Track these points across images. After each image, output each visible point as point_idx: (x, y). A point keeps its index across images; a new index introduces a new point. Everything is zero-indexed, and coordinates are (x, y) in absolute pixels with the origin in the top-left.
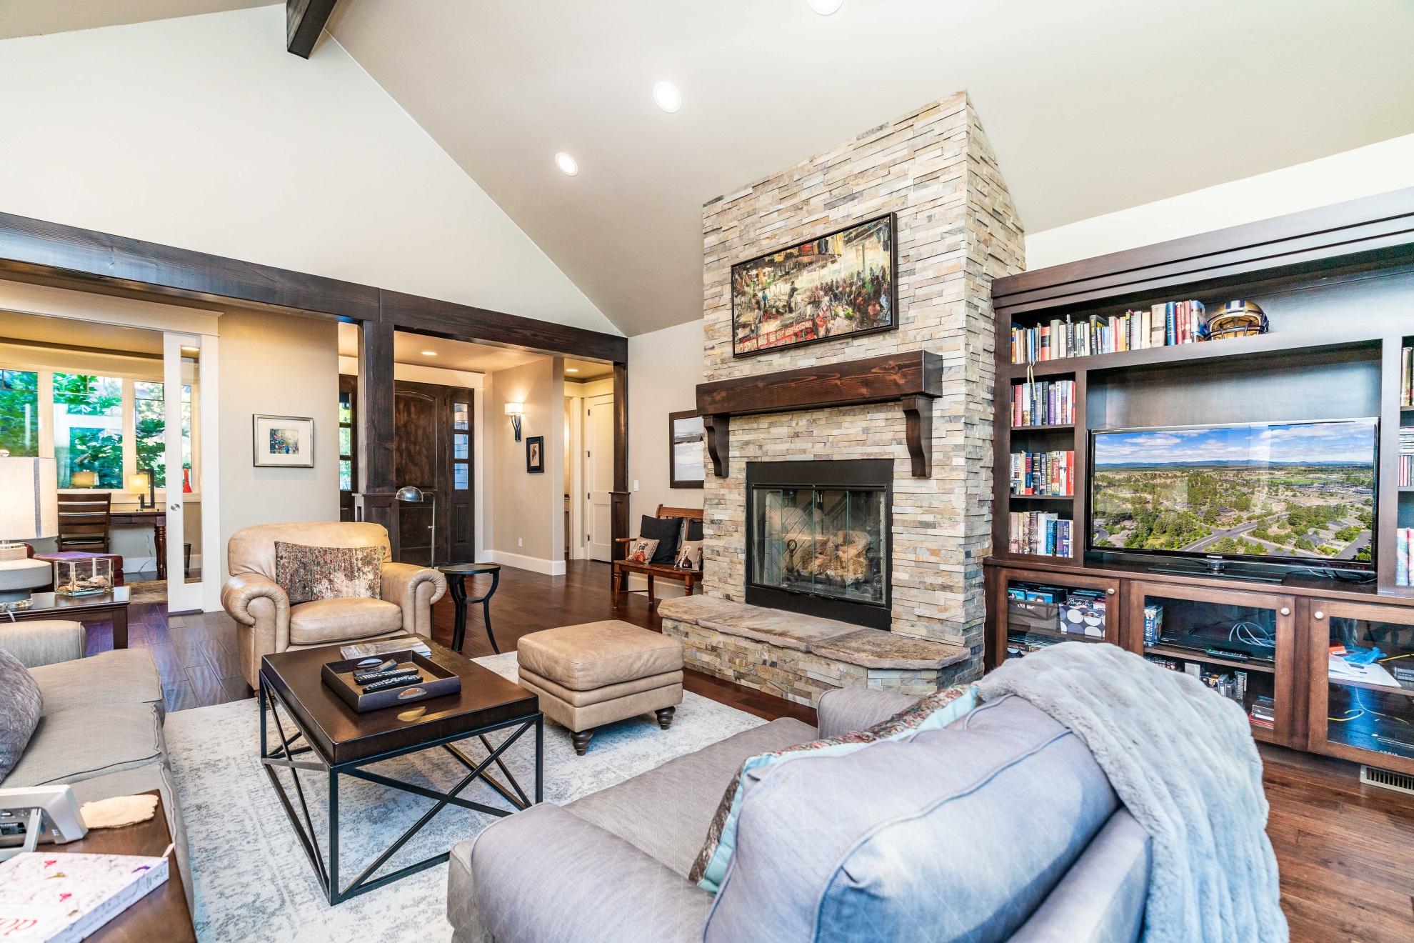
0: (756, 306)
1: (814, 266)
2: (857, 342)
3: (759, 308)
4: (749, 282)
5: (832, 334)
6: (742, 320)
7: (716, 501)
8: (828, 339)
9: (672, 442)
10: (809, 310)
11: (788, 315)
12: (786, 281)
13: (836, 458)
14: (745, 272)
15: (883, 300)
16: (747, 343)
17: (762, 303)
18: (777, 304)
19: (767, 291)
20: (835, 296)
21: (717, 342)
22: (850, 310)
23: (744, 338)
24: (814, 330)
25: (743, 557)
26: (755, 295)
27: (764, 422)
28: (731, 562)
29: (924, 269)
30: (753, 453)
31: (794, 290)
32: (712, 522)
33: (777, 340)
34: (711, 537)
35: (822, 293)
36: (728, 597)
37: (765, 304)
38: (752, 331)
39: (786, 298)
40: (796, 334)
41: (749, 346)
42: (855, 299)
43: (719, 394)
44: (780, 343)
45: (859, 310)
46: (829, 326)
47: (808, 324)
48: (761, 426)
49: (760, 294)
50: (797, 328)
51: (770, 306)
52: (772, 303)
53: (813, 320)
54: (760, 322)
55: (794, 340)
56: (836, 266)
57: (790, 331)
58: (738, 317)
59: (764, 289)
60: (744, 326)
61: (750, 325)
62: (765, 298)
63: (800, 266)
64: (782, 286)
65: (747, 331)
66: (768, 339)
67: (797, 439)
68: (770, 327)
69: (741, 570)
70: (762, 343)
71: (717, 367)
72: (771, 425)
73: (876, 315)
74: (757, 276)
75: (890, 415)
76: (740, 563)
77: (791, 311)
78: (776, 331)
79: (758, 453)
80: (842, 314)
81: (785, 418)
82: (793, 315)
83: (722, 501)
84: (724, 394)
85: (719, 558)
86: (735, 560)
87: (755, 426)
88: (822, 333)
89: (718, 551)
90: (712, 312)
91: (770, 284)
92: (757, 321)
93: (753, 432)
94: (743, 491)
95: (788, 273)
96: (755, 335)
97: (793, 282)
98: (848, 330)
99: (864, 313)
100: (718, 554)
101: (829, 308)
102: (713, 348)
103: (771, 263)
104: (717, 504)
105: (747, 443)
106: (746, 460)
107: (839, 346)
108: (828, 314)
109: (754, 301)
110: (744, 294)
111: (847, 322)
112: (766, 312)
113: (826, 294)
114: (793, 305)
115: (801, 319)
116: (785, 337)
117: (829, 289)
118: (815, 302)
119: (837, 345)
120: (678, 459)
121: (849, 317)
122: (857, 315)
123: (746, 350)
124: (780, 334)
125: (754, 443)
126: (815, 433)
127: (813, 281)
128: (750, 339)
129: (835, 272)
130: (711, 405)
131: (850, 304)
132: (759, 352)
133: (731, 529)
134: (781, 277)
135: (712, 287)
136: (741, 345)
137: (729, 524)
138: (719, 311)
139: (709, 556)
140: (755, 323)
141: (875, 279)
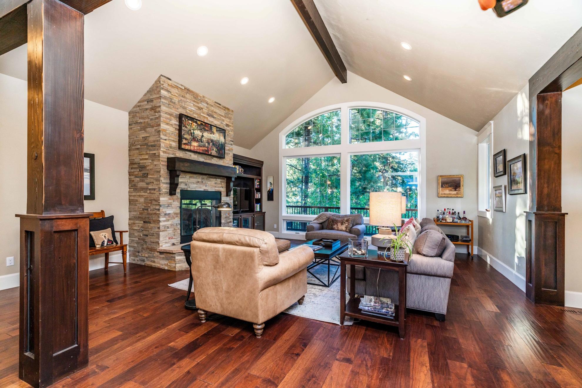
0: (190, 134)
1: (209, 132)
2: (215, 159)
3: (192, 135)
4: (188, 124)
5: (212, 154)
6: (185, 136)
7: (167, 205)
8: (211, 155)
10: (207, 144)
11: (200, 143)
12: (201, 132)
13: (209, 190)
14: (187, 120)
15: (223, 151)
16: (186, 146)
17: (193, 134)
18: (198, 137)
19: (195, 131)
20: (213, 144)
21: (168, 138)
22: (216, 150)
23: (185, 143)
24: (208, 151)
26: (190, 130)
28: (174, 230)
30: (183, 186)
31: (203, 136)
32: (166, 214)
33: (197, 149)
34: (164, 221)
35: (210, 141)
36: (174, 244)
38: (189, 143)
39: (200, 137)
40: (203, 150)
41: (187, 147)
44: (198, 151)
47: (206, 149)
48: (187, 177)
49: (192, 131)
50: (203, 148)
51: (195, 137)
52: (196, 136)
54: (192, 141)
55: (201, 152)
56: (214, 136)
57: (201, 148)
58: (183, 134)
59: (193, 130)
60: (186, 139)
61: (188, 140)
62: (194, 133)
63: (206, 130)
64: (200, 132)
66: (194, 148)
67: (198, 183)
68: (195, 144)
69: (179, 231)
70: (192, 148)
71: (167, 149)
72: (190, 177)
73: (222, 154)
74: (191, 124)
76: (179, 229)
77: (202, 142)
78: (197, 146)
79: (186, 187)
80: (215, 150)
81: (195, 176)
83: (170, 205)
85: (168, 229)
86: (177, 228)
87: (185, 177)
89: (168, 227)
90: (165, 124)
91: (196, 129)
92: (191, 140)
93: (183, 179)
94: (179, 200)
95: (201, 129)
96: (189, 144)
97: (203, 133)
98: (216, 155)
99: (219, 152)
100: (168, 228)
101: (212, 147)
102: (166, 140)
103: (196, 123)
104: (167, 207)
105: (181, 183)
106: (181, 189)
107: (210, 158)
109: (190, 132)
110: (186, 127)
111: (215, 153)
112: (194, 138)
114: (202, 140)
115: (204, 146)
117: (212, 141)
118: (209, 144)
119: (210, 157)
121: (216, 151)
125: (184, 183)
126: (204, 182)
127: (208, 136)
128: (188, 145)
129: (214, 137)
130: (182, 167)
131: (217, 148)
132: (190, 151)
133: (175, 216)
134: (199, 129)
135: (166, 113)
136: (184, 146)
137: (173, 214)
138: (169, 125)
139: (163, 230)
140: (190, 140)
141: (222, 144)
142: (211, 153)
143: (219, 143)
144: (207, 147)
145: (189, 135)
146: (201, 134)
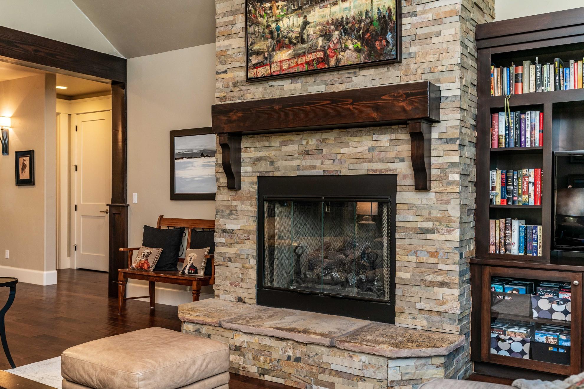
0: (270, 36)
2: (364, 72)
3: (273, 38)
4: (262, 13)
5: (342, 63)
6: (256, 47)
7: (228, 212)
8: (338, 68)
9: (173, 157)
10: (321, 42)
11: (300, 46)
12: (299, 15)
13: (343, 173)
14: (258, 5)
15: (389, 37)
16: (260, 69)
17: (276, 33)
18: (290, 35)
19: (280, 23)
20: (345, 31)
21: (229, 66)
22: (359, 44)
23: (257, 64)
24: (325, 59)
25: (254, 262)
26: (268, 26)
27: (276, 141)
28: (243, 267)
29: (424, 12)
30: (264, 168)
31: (306, 23)
32: (224, 231)
33: (290, 67)
34: (223, 245)
35: (332, 27)
36: (240, 300)
37: (278, 35)
38: (266, 58)
39: (298, 30)
40: (308, 63)
41: (262, 72)
42: (364, 34)
43: (235, 114)
44: (293, 70)
45: (367, 44)
46: (340, 57)
47: (320, 55)
48: (273, 144)
49: (274, 25)
50: (309, 58)
51: (283, 37)
52: (285, 33)
53: (324, 51)
54: (273, 50)
55: (306, 68)
56: (346, 4)
57: (302, 60)
58: (252, 44)
59: (277, 21)
60: (258, 53)
61: (263, 52)
62: (278, 29)
63: (313, 3)
64: (295, 19)
65: (260, 58)
66: (281, 66)
67: (307, 156)
68: (283, 55)
69: (253, 274)
70: (275, 69)
71: (229, 90)
72: (283, 143)
73: (383, 49)
74: (271, 8)
75: (393, 137)
76: (252, 268)
77: (303, 42)
78: (289, 60)
79: (270, 169)
80: (351, 46)
81: (295, 138)
82: (305, 46)
83: (234, 212)
84: (240, 114)
85: (230, 264)
86: (247, 265)
87: (267, 144)
88: (332, 62)
89: (230, 258)
90: (224, 39)
91: (283, 16)
92: (270, 49)
93: (264, 149)
94: (254, 202)
95: (300, 8)
96: (268, 62)
97: (305, 17)
98: (357, 61)
99: (372, 47)
100: (230, 260)
101: (339, 41)
102: (225, 72)
104: (229, 215)
105: (259, 159)
106: (258, 174)
107: (347, 75)
108: (339, 46)
109: (267, 31)
110: (258, 24)
111: (355, 54)
112: (279, 41)
113: (337, 29)
114: (305, 36)
115: (313, 49)
116: (297, 65)
117: (339, 24)
118: (326, 35)
119: (345, 74)
120: (179, 173)
121: (357, 50)
122: (366, 49)
123: (260, 75)
124: (293, 62)
125: (266, 160)
126: (324, 151)
127: (325, 16)
128: (263, 65)
129: (345, 9)
130: (225, 123)
131: (358, 38)
132: (272, 77)
133: (243, 238)
134: (294, 11)
135: (224, 16)
136: (255, 71)
137: (241, 232)
138: (232, 38)
139: (221, 263)
140: (268, 51)
141: (382, 18)
142: (338, 61)
143: (371, 18)
144: (324, 50)
145: (266, 39)
146: (299, 21)
